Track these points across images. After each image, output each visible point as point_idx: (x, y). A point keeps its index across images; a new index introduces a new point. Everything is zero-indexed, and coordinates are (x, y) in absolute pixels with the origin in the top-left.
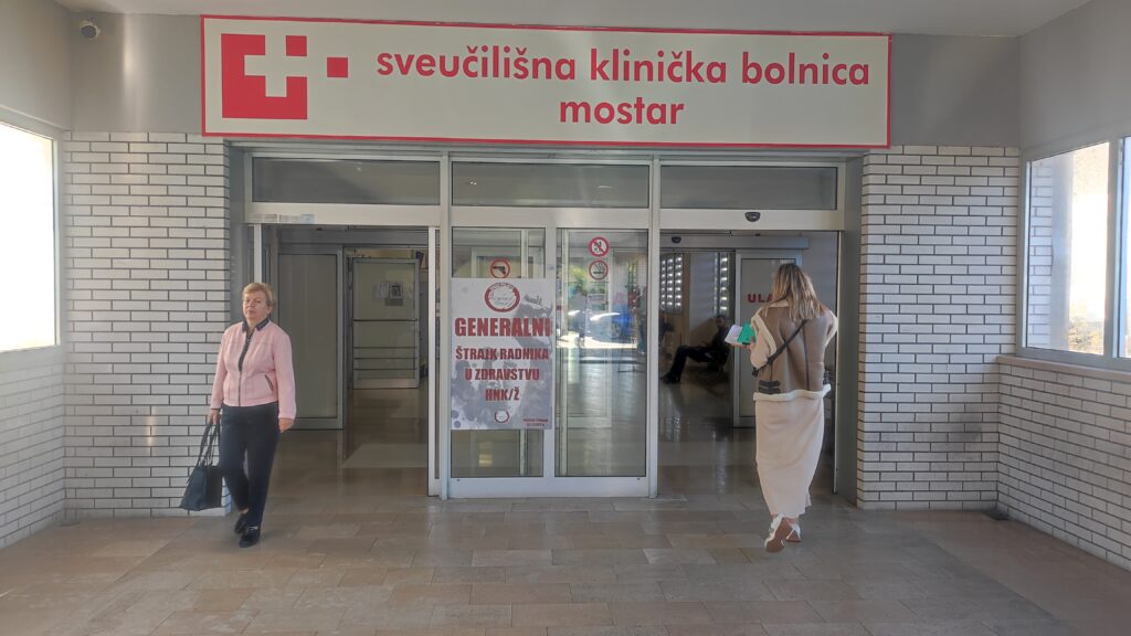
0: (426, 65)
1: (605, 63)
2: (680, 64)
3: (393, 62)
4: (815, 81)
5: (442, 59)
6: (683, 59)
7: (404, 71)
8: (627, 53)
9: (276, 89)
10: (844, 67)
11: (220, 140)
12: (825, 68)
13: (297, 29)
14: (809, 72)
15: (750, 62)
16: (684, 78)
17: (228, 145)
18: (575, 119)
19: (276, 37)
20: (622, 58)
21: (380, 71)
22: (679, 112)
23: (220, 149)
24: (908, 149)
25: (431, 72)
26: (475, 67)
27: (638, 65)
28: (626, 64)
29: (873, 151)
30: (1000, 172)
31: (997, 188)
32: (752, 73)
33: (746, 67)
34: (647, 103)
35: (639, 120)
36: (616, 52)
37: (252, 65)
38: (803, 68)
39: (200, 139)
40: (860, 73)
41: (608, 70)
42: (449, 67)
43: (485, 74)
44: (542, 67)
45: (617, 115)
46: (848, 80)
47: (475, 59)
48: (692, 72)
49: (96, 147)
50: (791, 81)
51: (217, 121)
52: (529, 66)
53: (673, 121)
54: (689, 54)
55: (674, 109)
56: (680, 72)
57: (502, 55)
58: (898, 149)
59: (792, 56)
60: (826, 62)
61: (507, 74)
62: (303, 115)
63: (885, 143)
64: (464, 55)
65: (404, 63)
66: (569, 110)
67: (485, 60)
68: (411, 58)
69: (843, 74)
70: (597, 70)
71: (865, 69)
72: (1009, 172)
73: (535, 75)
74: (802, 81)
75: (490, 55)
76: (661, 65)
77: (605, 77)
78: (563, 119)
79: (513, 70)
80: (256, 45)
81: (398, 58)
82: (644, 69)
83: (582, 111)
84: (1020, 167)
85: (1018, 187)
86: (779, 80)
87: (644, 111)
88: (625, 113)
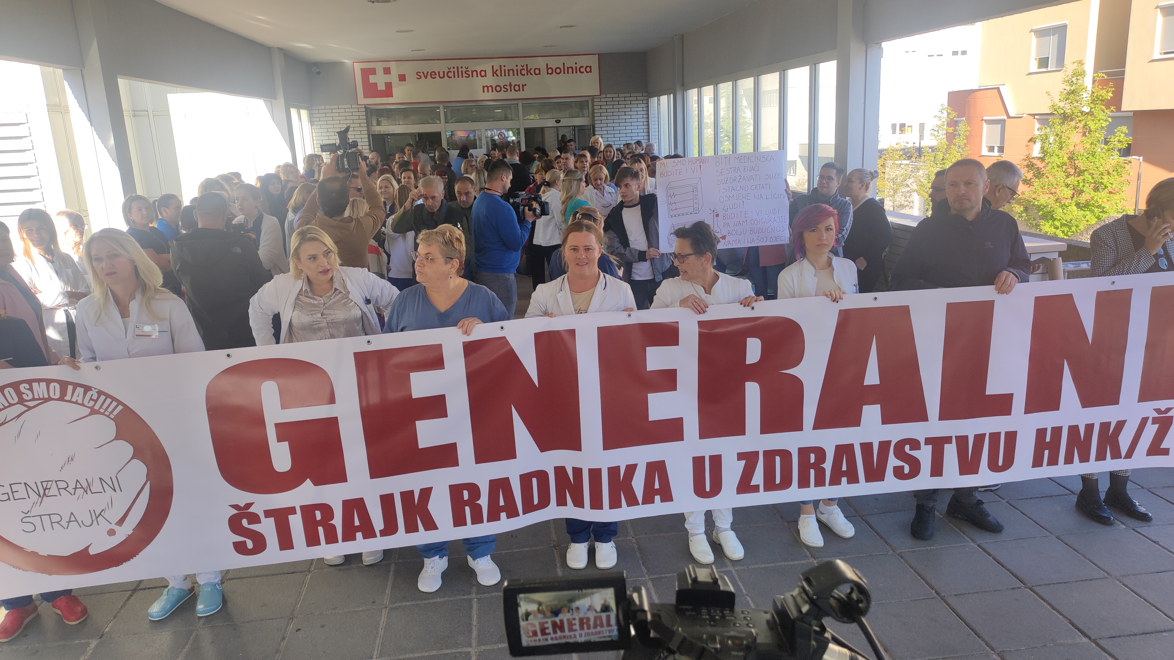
0: (433, 75)
1: (497, 70)
2: (524, 69)
3: (422, 74)
4: (573, 73)
5: (439, 72)
6: (525, 67)
7: (426, 77)
8: (504, 66)
9: (381, 87)
10: (583, 67)
11: (363, 106)
12: (576, 67)
13: (386, 65)
14: (570, 70)
15: (549, 67)
16: (526, 74)
17: (365, 108)
18: (488, 91)
19: (380, 68)
20: (503, 68)
21: (417, 78)
22: (525, 87)
23: (364, 110)
24: (608, 96)
25: (435, 77)
26: (450, 74)
27: (509, 71)
28: (505, 70)
29: (595, 97)
30: (641, 102)
31: (640, 108)
32: (550, 71)
33: (548, 69)
34: (513, 84)
35: (511, 91)
36: (501, 66)
37: (372, 79)
38: (568, 68)
39: (356, 106)
40: (588, 69)
41: (498, 73)
42: (442, 75)
43: (454, 77)
44: (475, 73)
45: (503, 89)
46: (585, 72)
47: (451, 72)
48: (529, 72)
49: (320, 111)
50: (564, 73)
51: (363, 101)
52: (470, 73)
53: (523, 90)
54: (527, 65)
55: (523, 86)
56: (524, 72)
57: (460, 70)
58: (604, 96)
59: (564, 64)
60: (576, 65)
61: (462, 77)
62: (391, 96)
63: (599, 94)
64: (446, 71)
65: (426, 75)
66: (486, 88)
67: (454, 72)
68: (428, 73)
69: (583, 70)
70: (494, 73)
71: (590, 67)
72: (644, 102)
73: (472, 76)
74: (568, 73)
75: (456, 70)
76: (517, 70)
77: (497, 76)
78: (484, 92)
79: (464, 75)
80: (373, 71)
81: (423, 73)
82: (511, 72)
83: (490, 88)
84: (648, 100)
85: (648, 107)
86: (560, 72)
87: (512, 87)
88: (505, 88)
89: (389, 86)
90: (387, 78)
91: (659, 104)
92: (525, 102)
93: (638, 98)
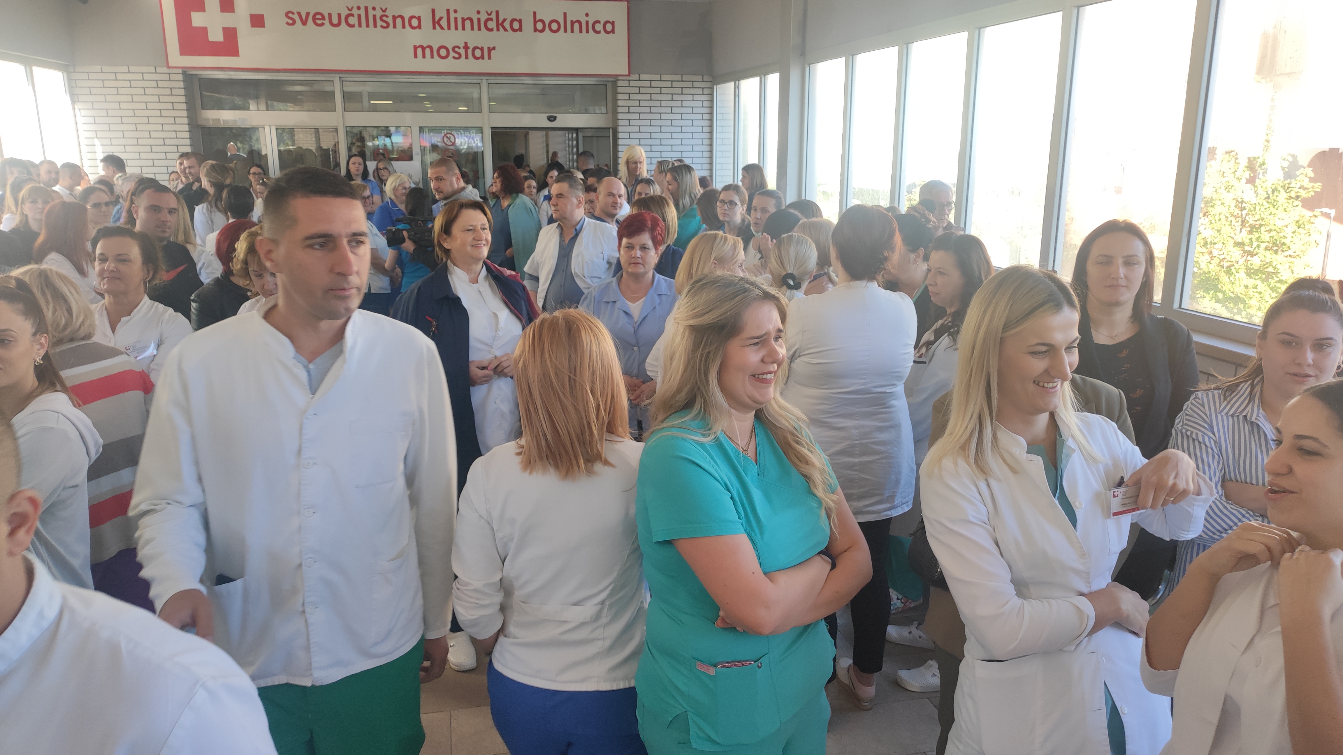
0: (318, 19)
1: (441, 18)
2: (491, 19)
3: (296, 17)
4: (581, 31)
5: (330, 15)
6: (493, 16)
7: (304, 23)
8: (455, 11)
9: (216, 35)
10: (599, 22)
11: (180, 71)
12: (587, 22)
14: (576, 26)
15: (537, 19)
16: (495, 29)
17: (184, 73)
18: (424, 56)
20: (453, 15)
21: (288, 23)
22: (493, 52)
23: (180, 77)
24: (643, 77)
25: (323, 24)
26: (352, 20)
27: (463, 20)
28: (456, 19)
29: (620, 78)
30: (700, 91)
31: (698, 101)
32: (539, 25)
33: (535, 22)
34: (471, 46)
35: (467, 57)
36: (448, 11)
37: (198, 19)
38: (573, 23)
39: (165, 70)
40: (609, 28)
41: (444, 23)
42: (335, 21)
43: (360, 25)
44: (399, 21)
45: (452, 54)
46: (602, 32)
47: (353, 15)
48: (500, 25)
49: (92, 76)
50: (565, 31)
51: (177, 59)
52: (390, 20)
53: (489, 58)
54: (497, 12)
55: (490, 50)
56: (492, 25)
57: (371, 13)
58: (635, 77)
59: (565, 14)
60: (587, 19)
61: (375, 26)
62: (234, 52)
63: (627, 74)
64: (344, 13)
65: (304, 17)
66: (419, 50)
67: (359, 16)
68: (308, 14)
69: (599, 27)
70: (436, 23)
71: (613, 23)
72: (706, 91)
73: (395, 27)
74: (572, 31)
75: (362, 12)
77: (442, 28)
78: (416, 56)
79: (379, 23)
80: (199, 5)
81: (299, 14)
82: (468, 23)
83: (428, 51)
84: (712, 88)
85: (711, 101)
86: (558, 31)
87: (470, 51)
88: (457, 52)
89: (230, 34)
90: (228, 20)
91: (737, 95)
92: (493, 80)
93: (696, 84)
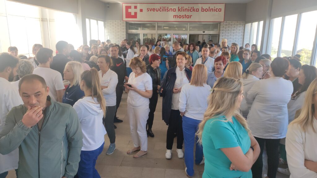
3: (149, 9)
4: (213, 11)
5: (156, 9)
7: (151, 11)
9: (133, 14)
10: (217, 9)
11: (125, 21)
13: (135, 5)
15: (203, 8)
17: (126, 22)
18: (176, 18)
19: (133, 6)
20: (183, 8)
21: (147, 11)
22: (191, 17)
23: (125, 23)
24: (227, 22)
25: (154, 11)
26: (161, 10)
27: (185, 9)
29: (221, 22)
30: (242, 25)
31: (241, 28)
32: (203, 10)
35: (185, 18)
37: (130, 10)
38: (211, 9)
39: (122, 21)
40: (220, 10)
44: (171, 10)
46: (218, 11)
48: (194, 10)
50: (209, 11)
51: (125, 19)
52: (169, 10)
54: (193, 7)
56: (192, 10)
57: (165, 8)
58: (225, 22)
59: (209, 7)
60: (215, 8)
61: (166, 11)
62: (136, 18)
63: (223, 21)
64: (159, 8)
66: (175, 16)
68: (152, 9)
70: (179, 10)
74: (211, 11)
75: (163, 8)
76: (189, 9)
79: (167, 10)
80: (130, 7)
82: (186, 10)
83: (177, 16)
84: (245, 25)
85: (245, 28)
86: (207, 11)
87: (186, 16)
88: (183, 17)
89: (136, 13)
90: (135, 10)
91: (251, 26)
92: (191, 23)
93: (241, 24)
